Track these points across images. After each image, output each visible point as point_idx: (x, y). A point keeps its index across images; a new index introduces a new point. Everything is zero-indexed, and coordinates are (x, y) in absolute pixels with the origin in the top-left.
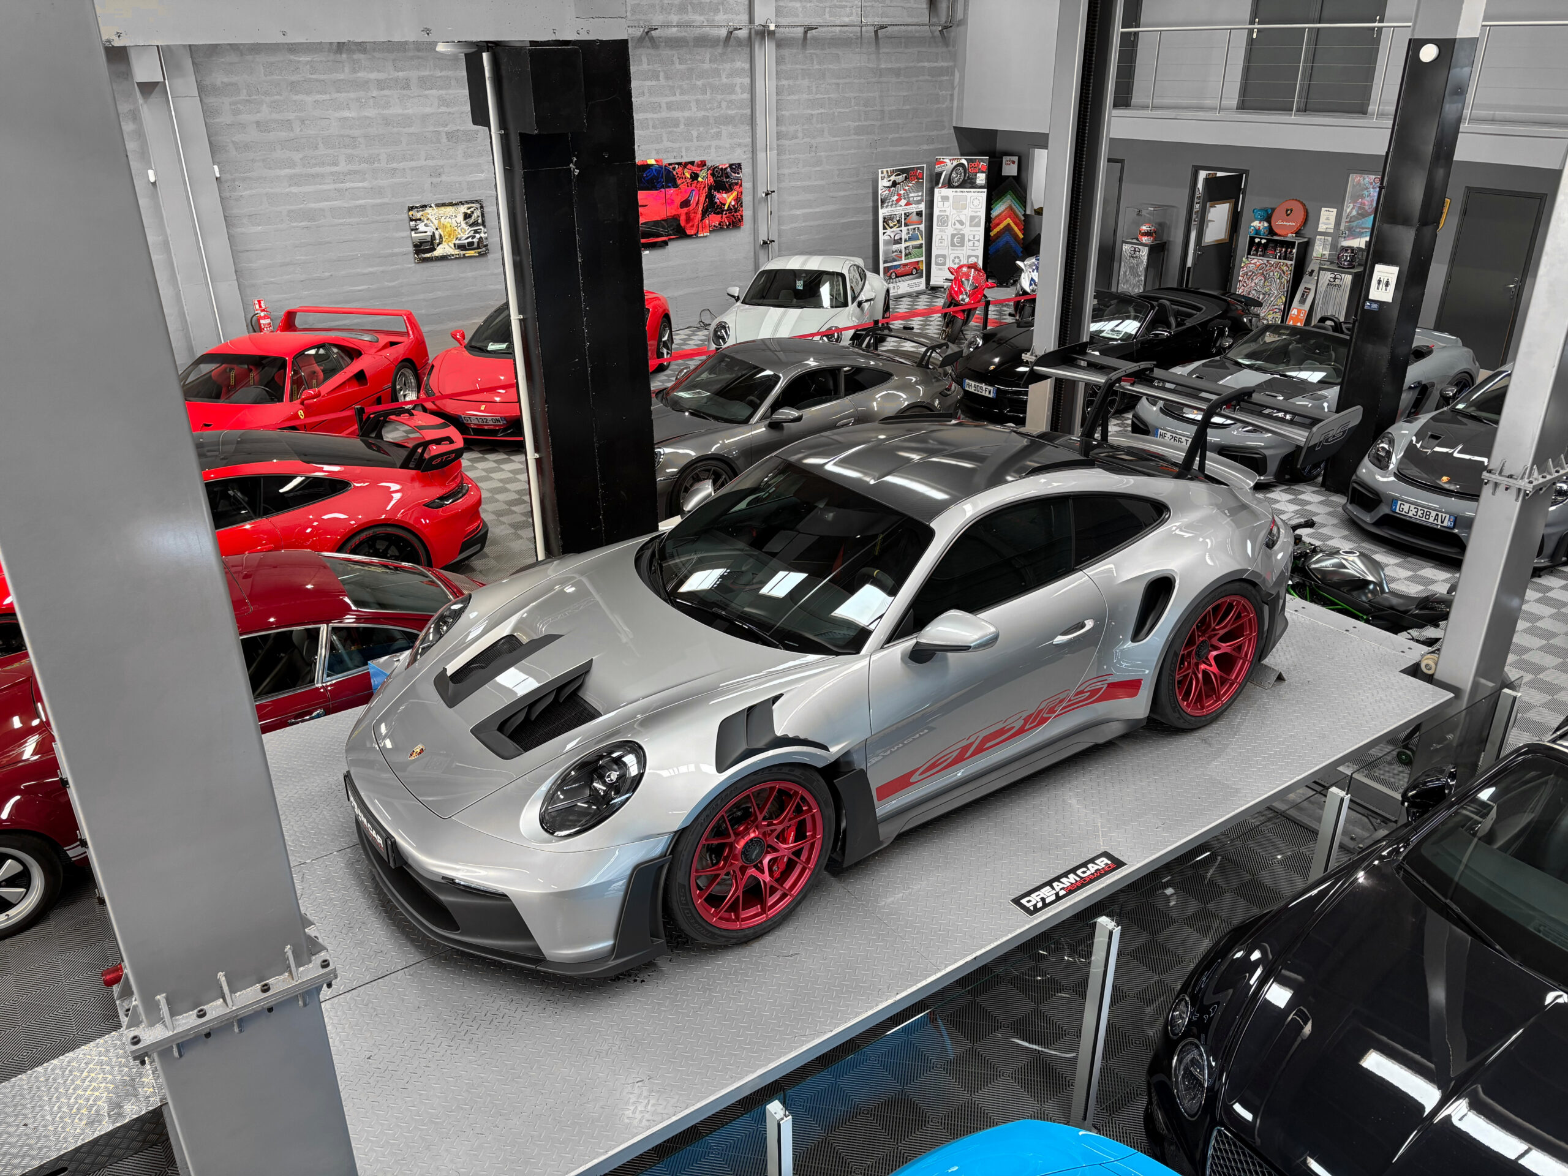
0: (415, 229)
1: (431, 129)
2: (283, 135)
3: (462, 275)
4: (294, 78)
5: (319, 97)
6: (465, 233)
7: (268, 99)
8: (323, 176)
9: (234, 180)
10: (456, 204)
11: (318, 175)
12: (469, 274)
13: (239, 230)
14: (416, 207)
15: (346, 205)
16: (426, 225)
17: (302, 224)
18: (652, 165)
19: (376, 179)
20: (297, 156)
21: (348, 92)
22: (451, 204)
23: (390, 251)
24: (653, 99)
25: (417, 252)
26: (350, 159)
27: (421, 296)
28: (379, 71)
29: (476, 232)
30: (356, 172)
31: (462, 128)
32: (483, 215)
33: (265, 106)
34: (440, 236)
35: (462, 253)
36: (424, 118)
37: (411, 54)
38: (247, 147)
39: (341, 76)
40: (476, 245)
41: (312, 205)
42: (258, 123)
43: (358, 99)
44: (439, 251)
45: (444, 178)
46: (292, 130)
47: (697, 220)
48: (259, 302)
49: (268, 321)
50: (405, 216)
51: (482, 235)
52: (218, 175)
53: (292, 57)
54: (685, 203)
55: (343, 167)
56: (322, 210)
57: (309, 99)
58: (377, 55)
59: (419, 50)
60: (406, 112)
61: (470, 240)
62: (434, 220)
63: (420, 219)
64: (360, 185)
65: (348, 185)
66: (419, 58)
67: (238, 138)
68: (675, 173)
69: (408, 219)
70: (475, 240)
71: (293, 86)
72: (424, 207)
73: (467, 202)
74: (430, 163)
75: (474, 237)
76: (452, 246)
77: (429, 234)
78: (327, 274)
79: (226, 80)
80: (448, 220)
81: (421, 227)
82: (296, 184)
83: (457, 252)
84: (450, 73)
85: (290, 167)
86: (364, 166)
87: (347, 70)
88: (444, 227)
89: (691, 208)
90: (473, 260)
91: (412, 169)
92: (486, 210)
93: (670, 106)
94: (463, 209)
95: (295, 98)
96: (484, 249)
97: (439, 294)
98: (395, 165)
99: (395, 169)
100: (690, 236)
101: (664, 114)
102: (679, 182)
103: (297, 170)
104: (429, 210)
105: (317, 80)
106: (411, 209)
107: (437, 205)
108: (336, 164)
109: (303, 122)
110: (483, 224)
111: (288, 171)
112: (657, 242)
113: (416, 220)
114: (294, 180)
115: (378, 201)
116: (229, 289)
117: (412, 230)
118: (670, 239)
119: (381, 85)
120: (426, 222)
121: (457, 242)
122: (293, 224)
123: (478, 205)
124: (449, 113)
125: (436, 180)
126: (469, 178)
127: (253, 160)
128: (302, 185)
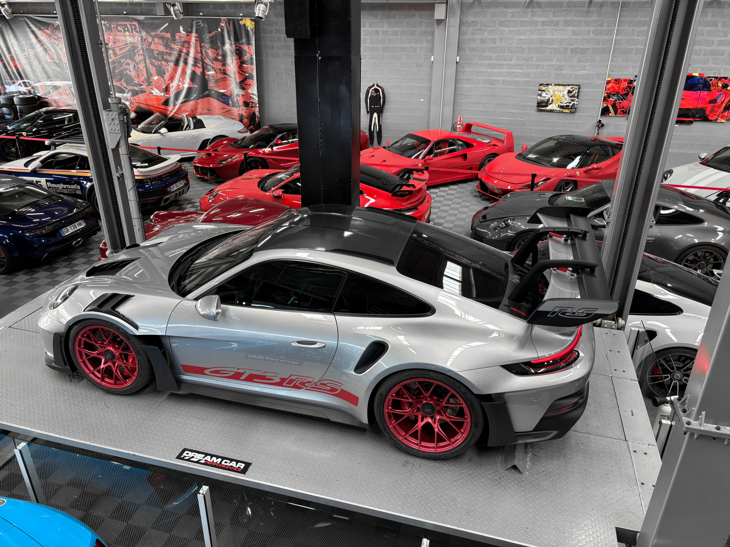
0: (540, 95)
1: (564, 46)
2: (491, 45)
3: (558, 121)
4: (502, 20)
5: (512, 29)
6: (566, 100)
7: (488, 29)
8: (503, 65)
9: (464, 64)
10: (565, 85)
11: (501, 65)
12: (563, 121)
13: (460, 85)
14: (544, 84)
15: (510, 80)
16: (546, 94)
17: (488, 86)
18: (695, 76)
19: (528, 69)
20: (494, 55)
21: (527, 27)
22: (563, 85)
23: (525, 104)
24: (708, 38)
25: (538, 106)
26: (518, 59)
27: (535, 128)
28: (544, 17)
29: (572, 100)
30: (519, 65)
31: (580, 47)
32: (578, 92)
33: (486, 32)
34: (552, 100)
35: (561, 110)
36: (562, 41)
37: (564, 9)
38: (474, 49)
39: (525, 19)
40: (570, 107)
41: (494, 78)
42: (481, 39)
43: (530, 30)
44: (549, 108)
45: (563, 72)
46: (495, 43)
47: (719, 112)
48: (460, 118)
49: (460, 126)
50: (537, 88)
51: (575, 103)
52: (458, 61)
53: (505, 10)
54: (714, 101)
55: (514, 62)
56: (499, 81)
57: (507, 29)
58: (546, 9)
59: (568, 7)
60: (553, 37)
61: (568, 104)
62: (551, 92)
63: (544, 91)
64: (520, 71)
65: (514, 70)
66: (567, 10)
67: (472, 45)
68: (711, 82)
69: (538, 90)
70: (571, 105)
71: (502, 24)
72: (548, 85)
73: (572, 85)
74: (558, 63)
75: (570, 103)
76: (557, 106)
77: (547, 98)
78: (493, 110)
79: (473, 20)
80: (559, 93)
81: (544, 94)
82: (490, 68)
83: (559, 109)
84: (582, 19)
85: (490, 60)
86: (524, 62)
87: (529, 16)
88: (556, 96)
89: (717, 105)
90: (567, 114)
91: (547, 66)
92: (581, 90)
93: (720, 43)
94: (569, 88)
95: (501, 29)
96: (574, 110)
97: (544, 128)
98: (539, 63)
99: (538, 65)
100: (711, 121)
101: (714, 47)
102: (712, 88)
103: (493, 62)
104: (550, 87)
105: (513, 21)
106: (541, 85)
107: (555, 85)
108: (511, 61)
109: (501, 40)
110: (578, 97)
111: (488, 62)
112: (685, 121)
113: (542, 91)
114: (491, 66)
115: (526, 79)
116: (449, 110)
117: (539, 95)
118: (695, 121)
119: (544, 24)
120: (547, 92)
121: (561, 104)
122: (485, 86)
123: (577, 87)
124: (576, 39)
125: (558, 72)
126: (578, 73)
127: (475, 56)
128: (492, 69)
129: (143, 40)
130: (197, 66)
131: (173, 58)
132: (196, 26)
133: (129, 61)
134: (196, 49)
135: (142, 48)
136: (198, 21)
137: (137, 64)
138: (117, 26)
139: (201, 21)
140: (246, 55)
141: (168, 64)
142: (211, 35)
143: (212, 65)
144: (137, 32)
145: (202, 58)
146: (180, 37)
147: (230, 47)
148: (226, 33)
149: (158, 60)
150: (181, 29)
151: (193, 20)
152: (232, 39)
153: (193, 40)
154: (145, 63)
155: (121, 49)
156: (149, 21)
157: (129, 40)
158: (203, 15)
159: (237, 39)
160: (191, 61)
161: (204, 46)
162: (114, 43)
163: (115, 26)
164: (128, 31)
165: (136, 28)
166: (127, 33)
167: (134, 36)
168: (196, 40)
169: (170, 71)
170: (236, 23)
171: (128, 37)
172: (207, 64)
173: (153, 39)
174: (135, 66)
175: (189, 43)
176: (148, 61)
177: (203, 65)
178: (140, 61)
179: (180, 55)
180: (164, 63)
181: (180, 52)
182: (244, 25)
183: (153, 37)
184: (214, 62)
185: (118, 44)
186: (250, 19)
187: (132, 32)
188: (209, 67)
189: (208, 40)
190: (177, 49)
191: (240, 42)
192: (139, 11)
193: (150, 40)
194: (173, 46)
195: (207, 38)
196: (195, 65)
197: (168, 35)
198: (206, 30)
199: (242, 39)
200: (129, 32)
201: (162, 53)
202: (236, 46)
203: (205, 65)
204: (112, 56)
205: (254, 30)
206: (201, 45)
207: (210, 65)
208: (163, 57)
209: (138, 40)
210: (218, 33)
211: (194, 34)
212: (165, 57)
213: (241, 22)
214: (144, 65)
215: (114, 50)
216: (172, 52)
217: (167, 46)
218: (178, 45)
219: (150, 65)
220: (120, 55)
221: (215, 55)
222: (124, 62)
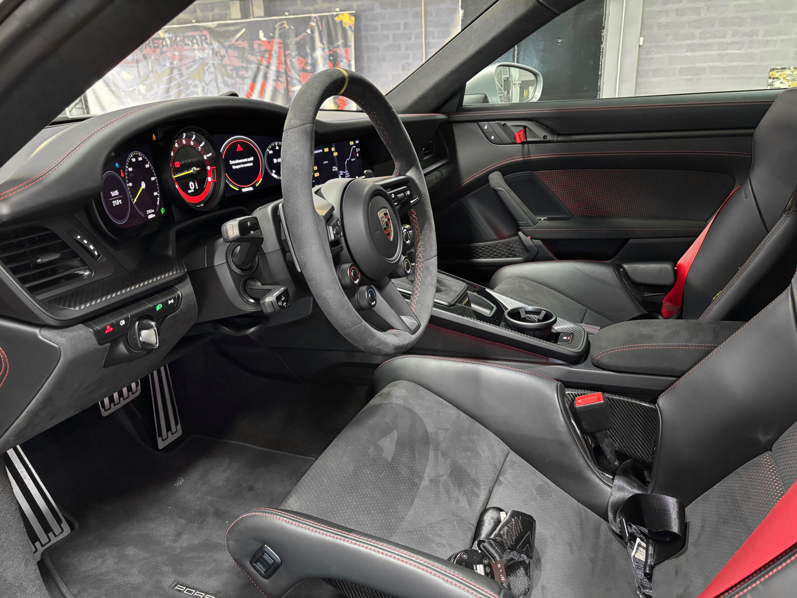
0: (771, 85)
2: (693, 17)
8: (711, 45)
9: (651, 47)
11: (708, 45)
13: (644, 80)
14: (777, 69)
15: (723, 65)
16: (781, 82)
17: (687, 78)
19: (751, 48)
20: (697, 32)
26: (735, 34)
30: (737, 43)
38: (666, 25)
41: (699, 65)
42: (677, 10)
46: (699, 14)
50: (767, 75)
52: (641, 43)
55: (729, 39)
56: (705, 68)
62: (789, 79)
63: (777, 78)
64: (738, 52)
65: (729, 51)
67: (663, 20)
69: (768, 77)
72: (784, 68)
81: (777, 83)
82: (692, 51)
85: (690, 39)
86: (745, 38)
91: (782, 41)
98: (769, 38)
99: (768, 41)
103: (697, 41)
104: (787, 71)
106: (773, 70)
108: (724, 37)
109: (708, 8)
111: (688, 42)
113: (773, 78)
114: (691, 48)
115: (747, 63)
117: (768, 85)
120: (782, 80)
127: (667, 35)
128: (695, 51)
129: (215, 53)
130: (279, 80)
131: (250, 74)
132: (280, 29)
133: (197, 82)
134: (279, 59)
135: (213, 64)
136: (282, 22)
137: (207, 85)
138: (184, 38)
139: (285, 22)
140: (342, 61)
141: (243, 81)
142: (298, 39)
143: (298, 78)
144: (207, 44)
145: (286, 70)
146: (259, 45)
147: (322, 53)
148: (317, 35)
149: (233, 78)
150: (261, 34)
151: (276, 21)
152: (325, 42)
153: (276, 48)
154: (217, 82)
155: (188, 68)
156: (223, 29)
157: (198, 54)
158: (289, 15)
159: (331, 41)
160: (272, 75)
161: (289, 54)
162: (180, 60)
163: (182, 38)
164: (197, 43)
165: (206, 39)
166: (196, 47)
167: (203, 49)
168: (280, 48)
169: (246, 91)
170: (330, 20)
171: (196, 52)
172: (292, 78)
173: (227, 52)
174: (204, 88)
175: (270, 52)
176: (220, 80)
177: (287, 80)
178: (210, 81)
179: (258, 69)
180: (239, 80)
181: (260, 64)
182: (341, 22)
183: (227, 48)
184: (301, 74)
185: (185, 62)
186: (350, 14)
187: (202, 44)
188: (295, 81)
189: (295, 47)
190: (255, 61)
191: (335, 45)
192: (210, 18)
193: (223, 52)
194: (250, 57)
195: (293, 43)
196: (277, 80)
197: (245, 44)
198: (292, 34)
199: (337, 41)
200: (199, 45)
201: (237, 69)
202: (330, 50)
203: (289, 79)
204: (177, 77)
205: (353, 28)
206: (285, 53)
207: (296, 79)
208: (238, 74)
209: (208, 54)
210: (306, 36)
211: (277, 40)
212: (241, 73)
213: (336, 18)
214: (215, 85)
215: (180, 70)
216: (249, 66)
217: (243, 59)
218: (256, 56)
219: (222, 85)
220: (187, 74)
221: (303, 65)
222: (191, 84)
